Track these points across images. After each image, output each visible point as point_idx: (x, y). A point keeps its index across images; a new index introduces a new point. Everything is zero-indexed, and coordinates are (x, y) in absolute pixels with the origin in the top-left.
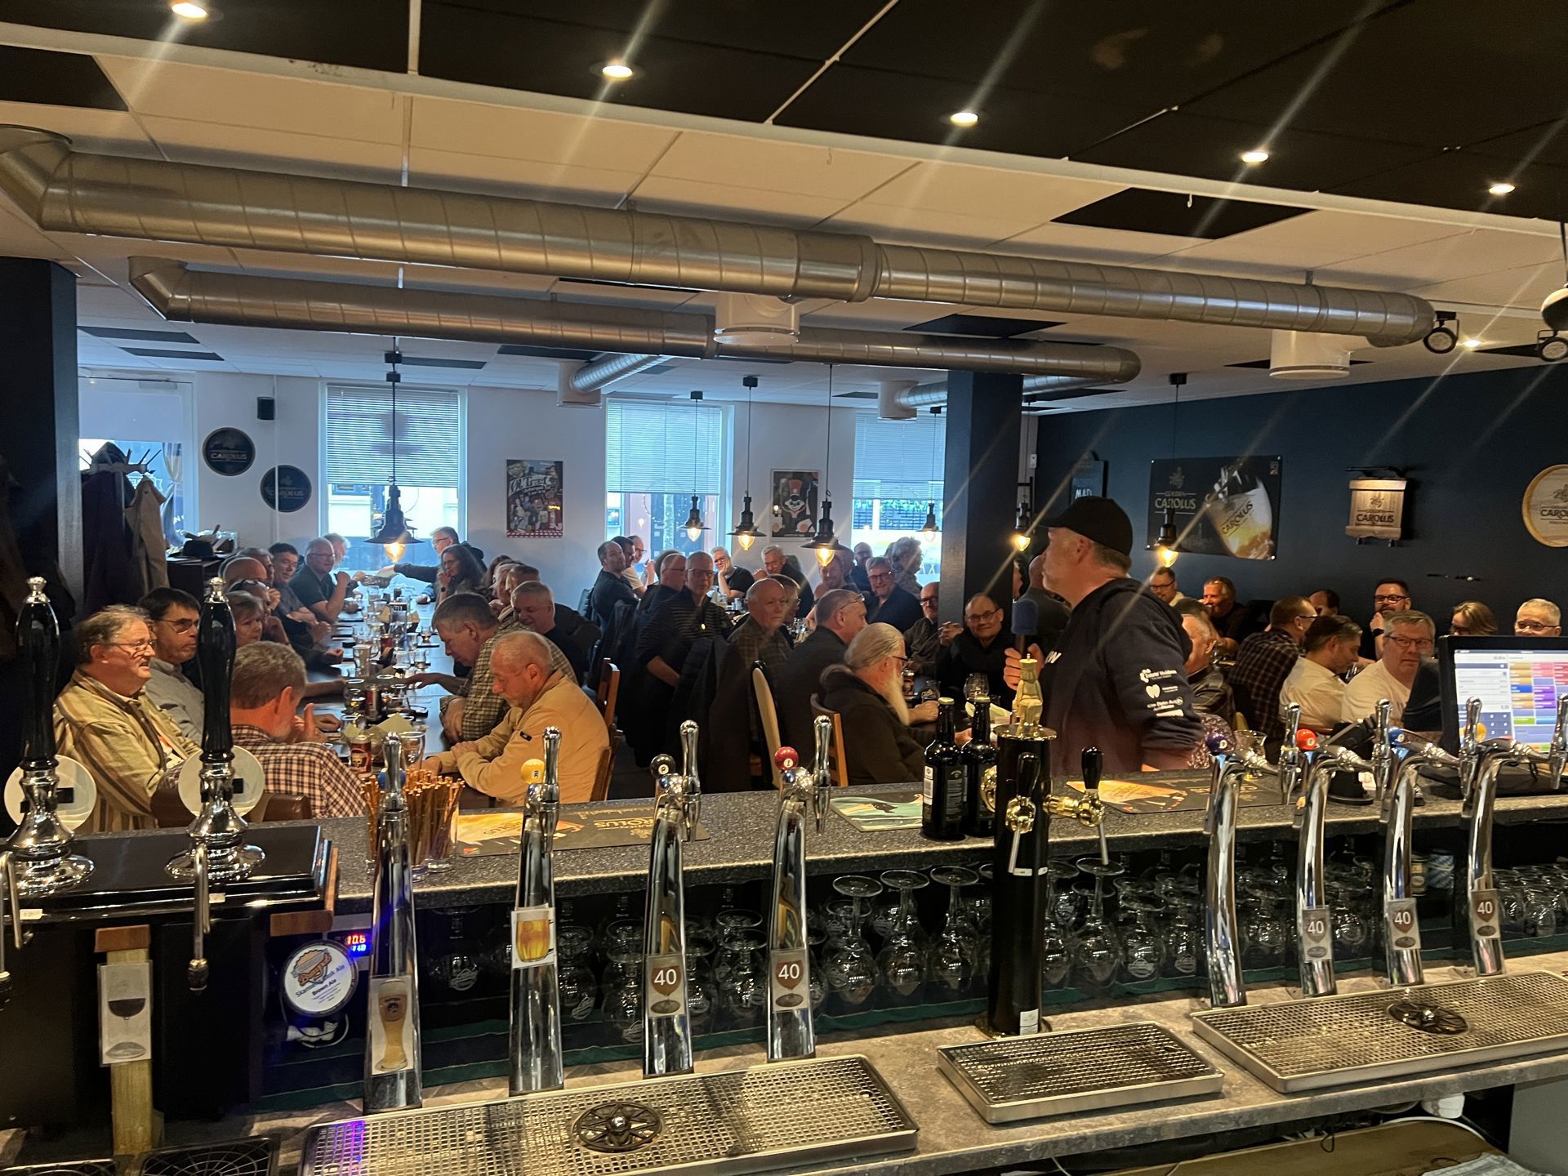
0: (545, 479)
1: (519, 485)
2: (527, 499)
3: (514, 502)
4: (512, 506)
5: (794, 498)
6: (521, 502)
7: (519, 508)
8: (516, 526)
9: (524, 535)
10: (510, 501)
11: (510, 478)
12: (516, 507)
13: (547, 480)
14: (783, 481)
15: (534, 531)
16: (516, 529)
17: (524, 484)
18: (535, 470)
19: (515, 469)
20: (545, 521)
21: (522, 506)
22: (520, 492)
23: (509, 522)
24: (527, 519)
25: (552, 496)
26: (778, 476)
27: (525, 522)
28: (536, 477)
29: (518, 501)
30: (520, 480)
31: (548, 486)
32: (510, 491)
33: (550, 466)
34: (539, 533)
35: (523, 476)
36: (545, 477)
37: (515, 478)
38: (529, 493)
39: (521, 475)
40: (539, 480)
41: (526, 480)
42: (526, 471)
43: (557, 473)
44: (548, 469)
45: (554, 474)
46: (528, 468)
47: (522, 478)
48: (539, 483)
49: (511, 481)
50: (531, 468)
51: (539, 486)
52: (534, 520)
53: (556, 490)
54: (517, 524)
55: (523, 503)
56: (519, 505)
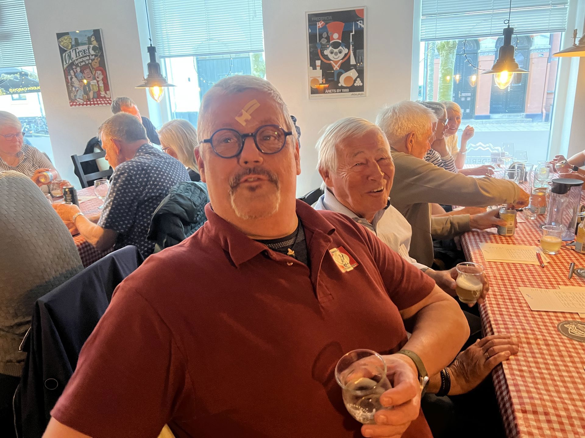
0: (89, 49)
1: (70, 56)
2: (79, 70)
3: (69, 73)
4: (69, 77)
5: (336, 45)
7: (74, 79)
8: (75, 96)
9: (83, 105)
10: (67, 72)
11: (62, 51)
12: (71, 78)
13: (91, 50)
14: (320, 25)
15: (89, 100)
16: (75, 99)
17: (73, 55)
18: (80, 41)
19: (65, 41)
21: (76, 77)
22: (72, 64)
23: (69, 93)
25: (97, 65)
26: (313, 19)
27: (81, 93)
28: (81, 48)
29: (72, 73)
30: (70, 52)
31: (92, 55)
32: (65, 63)
33: (90, 36)
34: (93, 101)
35: (71, 48)
36: (88, 47)
37: (66, 51)
38: (79, 64)
39: (70, 47)
40: (84, 51)
41: (74, 51)
42: (73, 43)
43: (97, 42)
44: (89, 38)
45: (95, 43)
46: (73, 40)
47: (71, 50)
48: (85, 53)
49: (64, 55)
50: (76, 40)
51: (86, 56)
52: (88, 90)
53: (99, 59)
54: (76, 93)
55: (76, 74)
56: (74, 77)
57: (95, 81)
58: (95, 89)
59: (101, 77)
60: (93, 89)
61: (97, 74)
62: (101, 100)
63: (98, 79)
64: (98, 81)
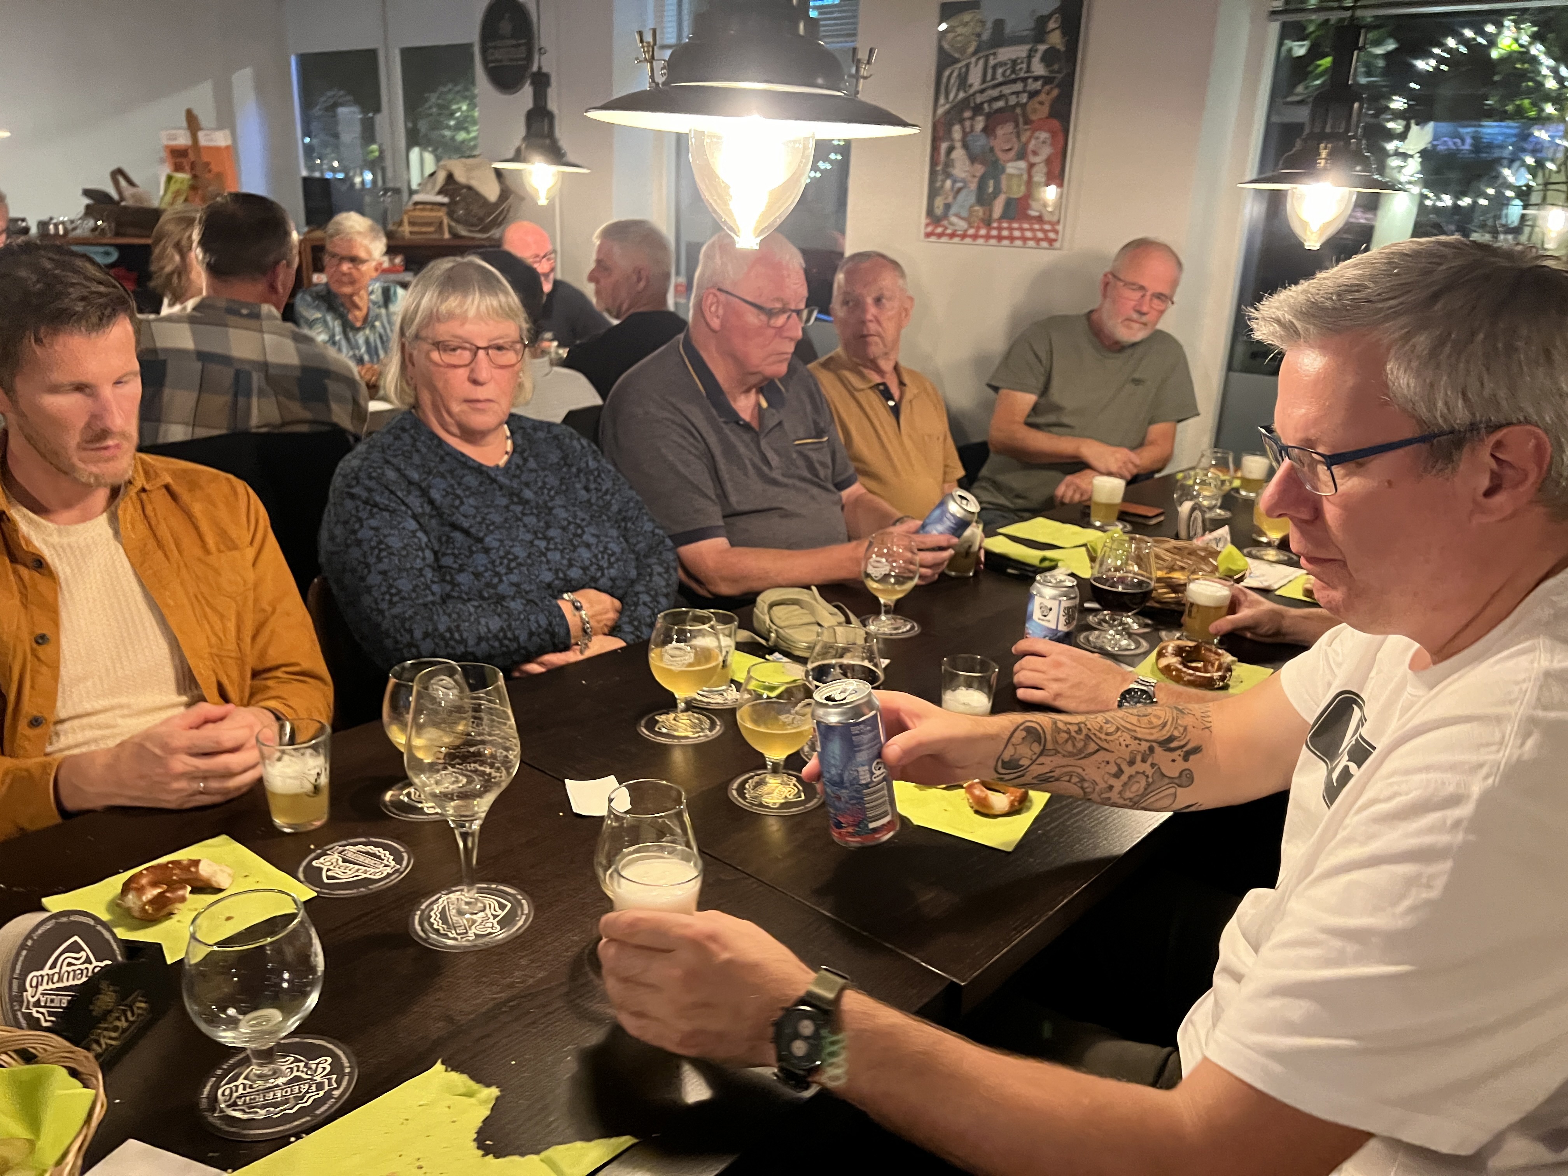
0: (1030, 57)
1: (963, 82)
2: (980, 123)
3: (949, 132)
4: (944, 146)
6: (965, 134)
8: (948, 207)
9: (964, 236)
11: (945, 60)
12: (951, 149)
13: (1036, 60)
15: (988, 223)
16: (945, 216)
17: (975, 79)
18: (1008, 29)
20: (1018, 191)
21: (965, 146)
22: (964, 104)
23: (933, 193)
24: (973, 186)
25: (1045, 110)
27: (968, 197)
28: (1006, 54)
29: (957, 132)
30: (968, 66)
31: (1036, 79)
32: (942, 100)
33: (1046, 12)
34: (1000, 229)
35: (974, 53)
36: (1030, 50)
37: (957, 61)
38: (986, 106)
39: (971, 49)
40: (1014, 62)
41: (981, 63)
42: (985, 36)
43: (1064, 34)
44: (1042, 21)
45: (1056, 39)
46: (989, 25)
47: (973, 60)
48: (1013, 71)
49: (947, 73)
50: (999, 24)
51: (1014, 81)
52: (991, 190)
53: (1056, 92)
54: (950, 199)
55: (969, 138)
56: (958, 145)
57: (1022, 164)
58: (1015, 188)
59: (1046, 151)
60: (1009, 187)
61: (1033, 142)
62: (1026, 226)
63: (1033, 159)
64: (1031, 166)
